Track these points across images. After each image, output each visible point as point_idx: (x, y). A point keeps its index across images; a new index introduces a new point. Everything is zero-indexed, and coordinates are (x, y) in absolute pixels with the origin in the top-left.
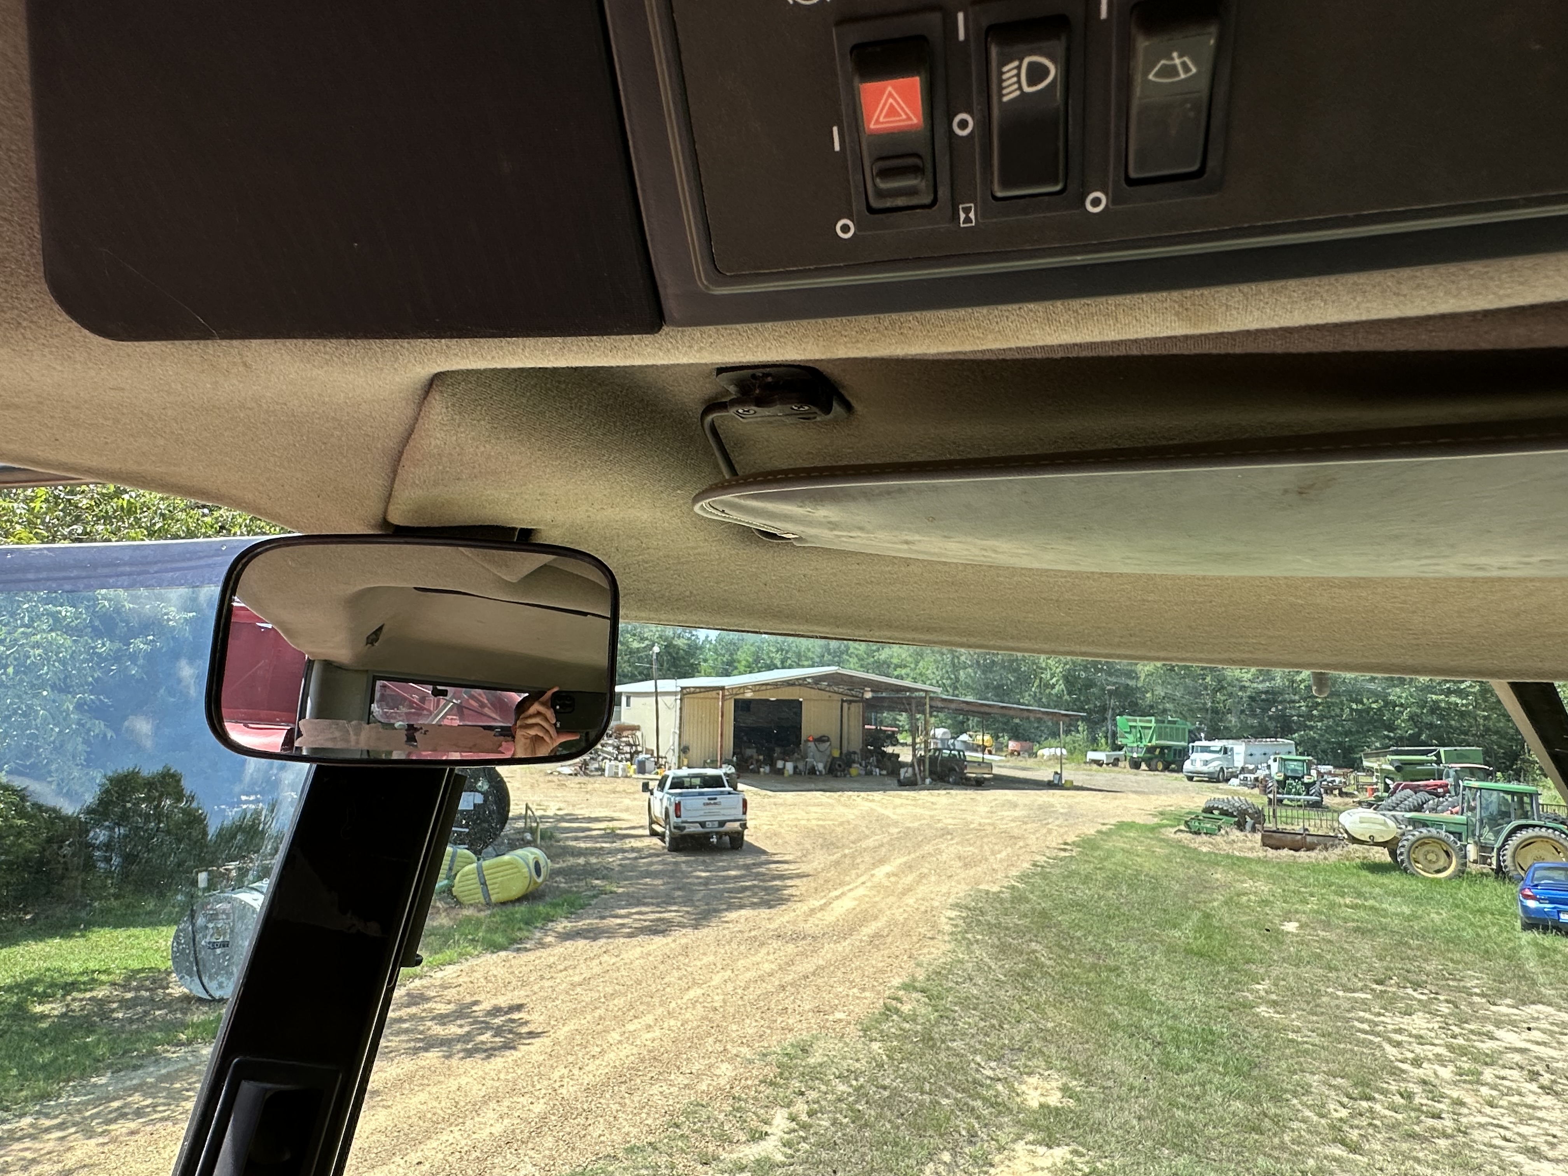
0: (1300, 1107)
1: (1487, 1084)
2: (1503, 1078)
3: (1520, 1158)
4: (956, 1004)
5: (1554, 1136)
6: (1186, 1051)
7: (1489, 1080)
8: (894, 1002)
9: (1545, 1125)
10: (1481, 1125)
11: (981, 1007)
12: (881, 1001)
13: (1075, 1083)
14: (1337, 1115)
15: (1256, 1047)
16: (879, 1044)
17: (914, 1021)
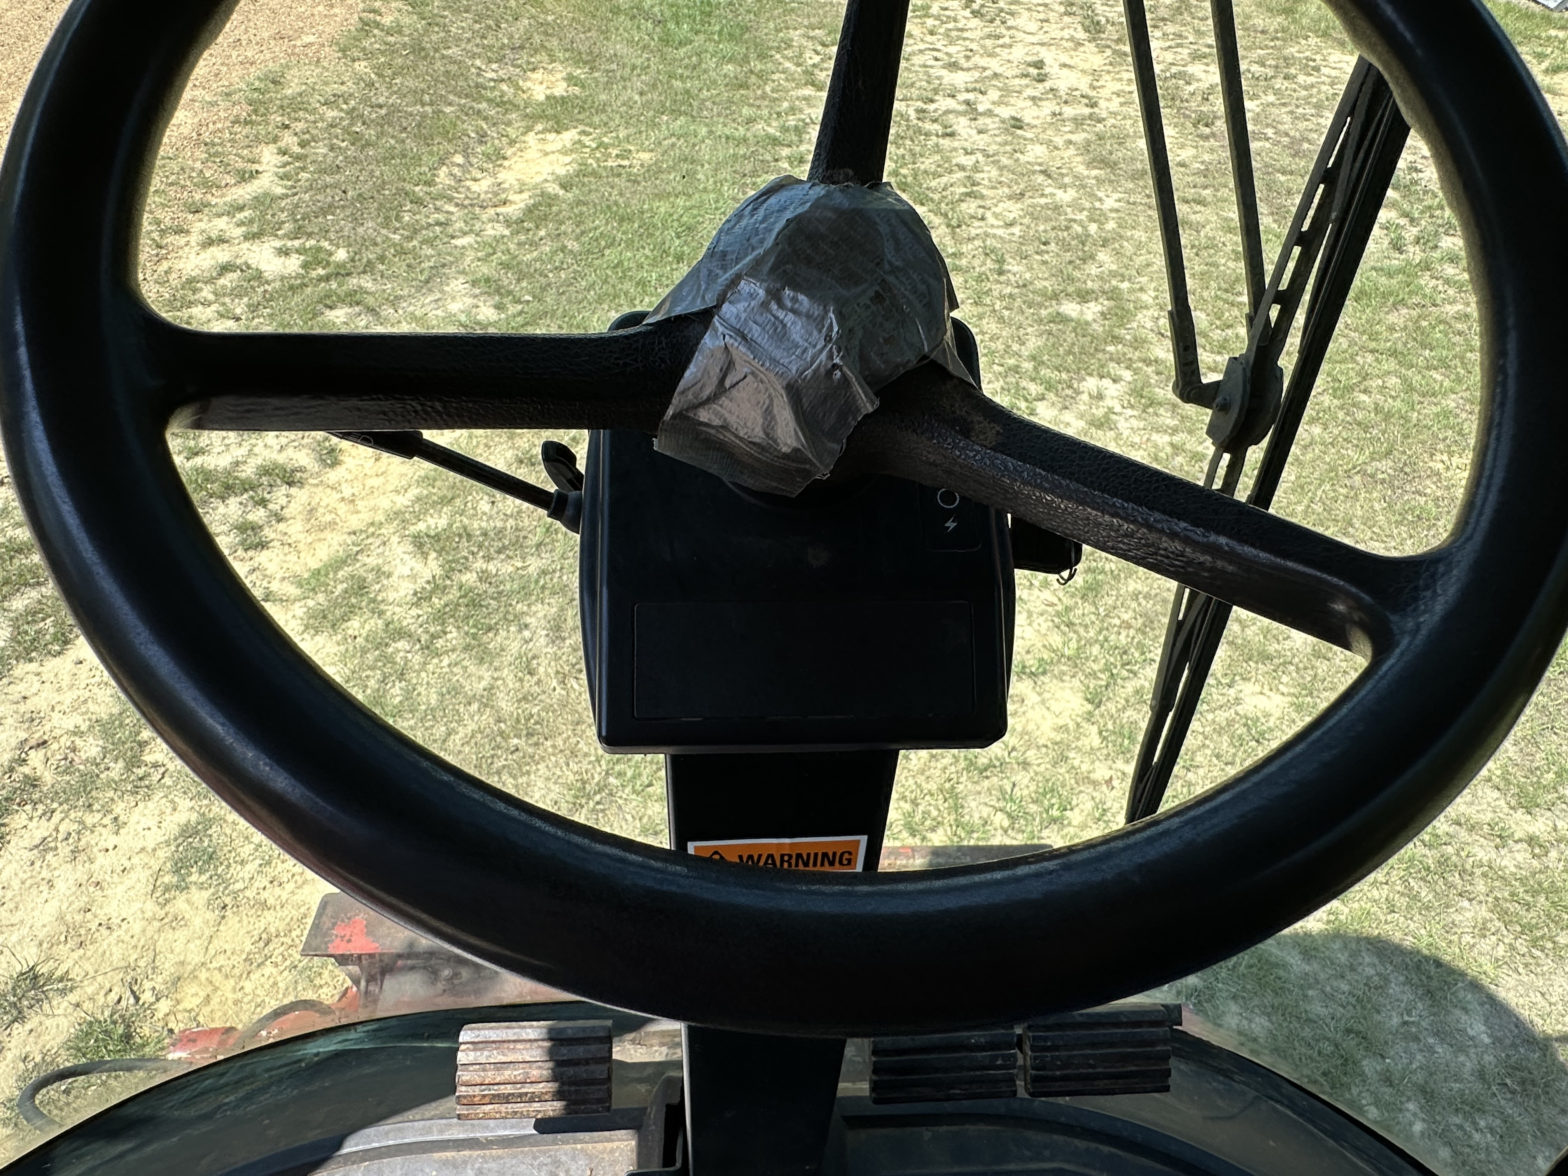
0: (781, 60)
1: (933, 16)
2: (946, 9)
3: (944, 72)
4: (444, 9)
5: (971, 50)
6: (685, 26)
7: (935, 13)
8: (371, 15)
9: (967, 43)
10: (921, 51)
11: (474, 8)
12: (356, 16)
13: (579, 71)
14: (811, 62)
15: (749, 12)
16: (363, 64)
17: (400, 32)
